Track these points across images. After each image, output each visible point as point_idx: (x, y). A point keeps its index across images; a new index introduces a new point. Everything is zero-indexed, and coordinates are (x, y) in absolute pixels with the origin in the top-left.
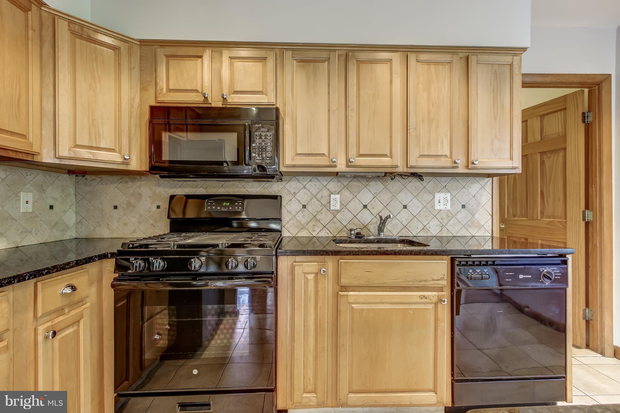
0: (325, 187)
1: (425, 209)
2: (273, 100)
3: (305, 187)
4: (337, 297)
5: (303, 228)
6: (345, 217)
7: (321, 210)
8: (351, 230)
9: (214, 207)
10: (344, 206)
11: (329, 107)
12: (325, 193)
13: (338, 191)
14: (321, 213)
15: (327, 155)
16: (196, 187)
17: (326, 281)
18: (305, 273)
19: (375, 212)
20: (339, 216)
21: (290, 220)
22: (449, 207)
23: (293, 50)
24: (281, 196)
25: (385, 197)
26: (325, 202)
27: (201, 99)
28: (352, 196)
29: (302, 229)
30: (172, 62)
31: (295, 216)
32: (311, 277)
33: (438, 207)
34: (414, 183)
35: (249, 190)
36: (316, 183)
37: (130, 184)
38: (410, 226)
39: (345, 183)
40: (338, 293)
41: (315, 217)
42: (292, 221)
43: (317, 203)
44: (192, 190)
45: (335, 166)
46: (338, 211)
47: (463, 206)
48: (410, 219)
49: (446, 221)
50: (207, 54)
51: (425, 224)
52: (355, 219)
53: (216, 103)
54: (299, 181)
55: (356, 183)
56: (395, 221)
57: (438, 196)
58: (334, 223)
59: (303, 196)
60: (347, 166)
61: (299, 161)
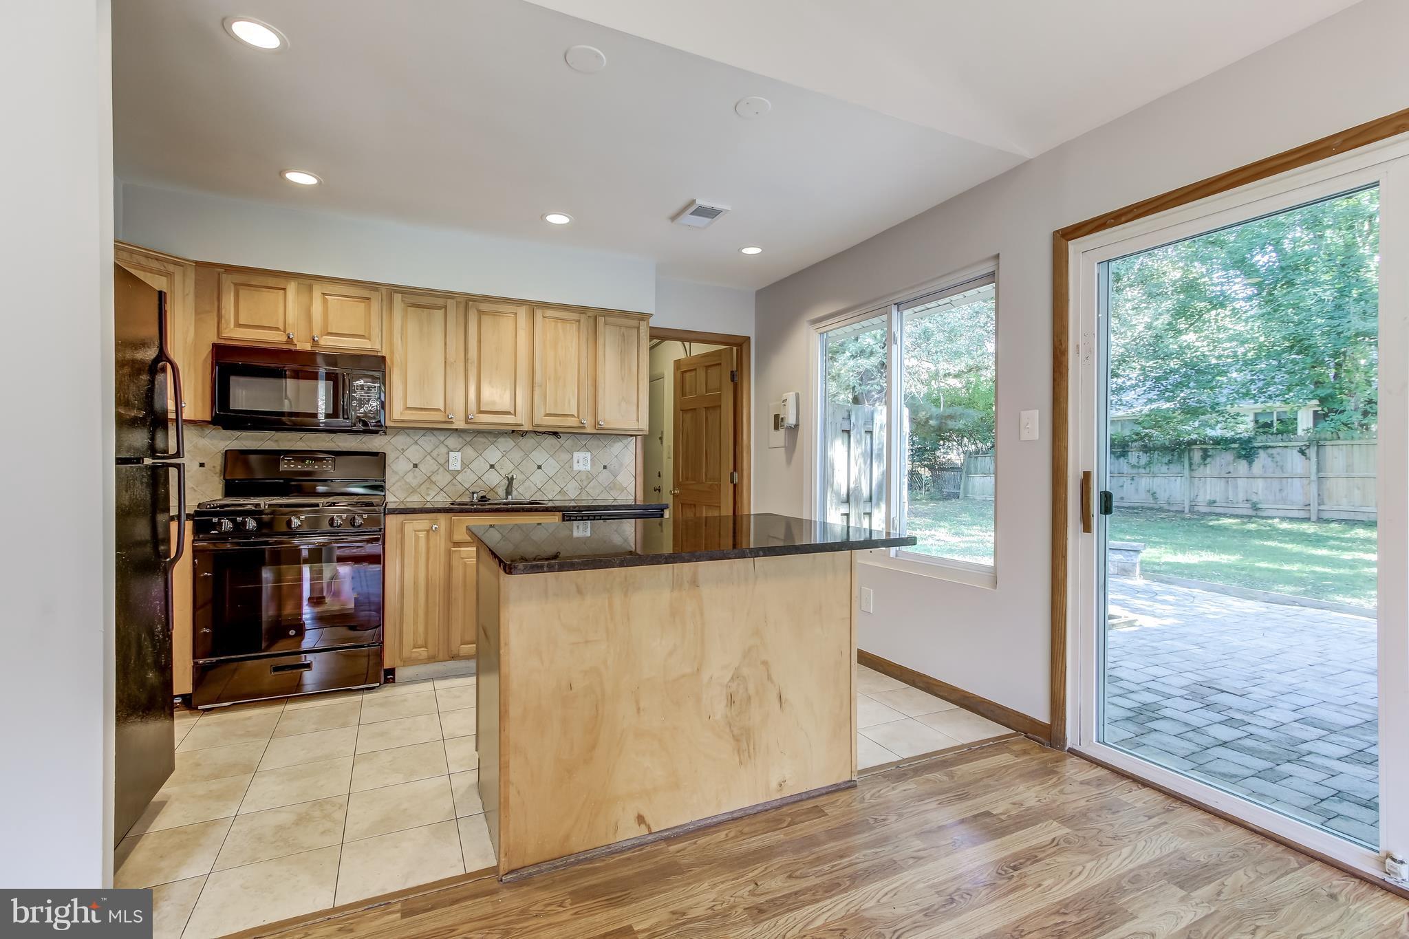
0: (443, 442)
1: (562, 470)
2: (378, 347)
3: (416, 443)
4: (449, 554)
5: (414, 491)
6: (468, 479)
7: (438, 470)
8: (473, 493)
9: (292, 466)
10: (465, 465)
11: (445, 358)
12: (443, 450)
13: (458, 449)
14: (438, 474)
15: (442, 409)
16: (262, 440)
17: (438, 538)
18: (415, 531)
19: (503, 472)
20: (459, 478)
21: (397, 481)
22: (589, 468)
23: (402, 293)
24: (385, 453)
25: (517, 455)
26: (442, 461)
27: (284, 339)
28: (476, 455)
29: (411, 493)
30: (243, 293)
31: (403, 477)
32: (422, 535)
33: (576, 467)
34: (551, 440)
35: (340, 444)
36: (430, 438)
38: (545, 489)
39: (468, 439)
40: (450, 550)
41: (429, 478)
42: (399, 484)
43: (432, 461)
44: (255, 443)
45: (452, 422)
46: (459, 472)
47: (605, 467)
48: (545, 480)
49: (585, 483)
50: (292, 287)
51: (562, 486)
52: (480, 481)
53: (304, 345)
54: (408, 435)
55: (481, 439)
56: (527, 483)
57: (576, 455)
58: (454, 485)
59: (414, 453)
60: (467, 423)
61: (410, 416)
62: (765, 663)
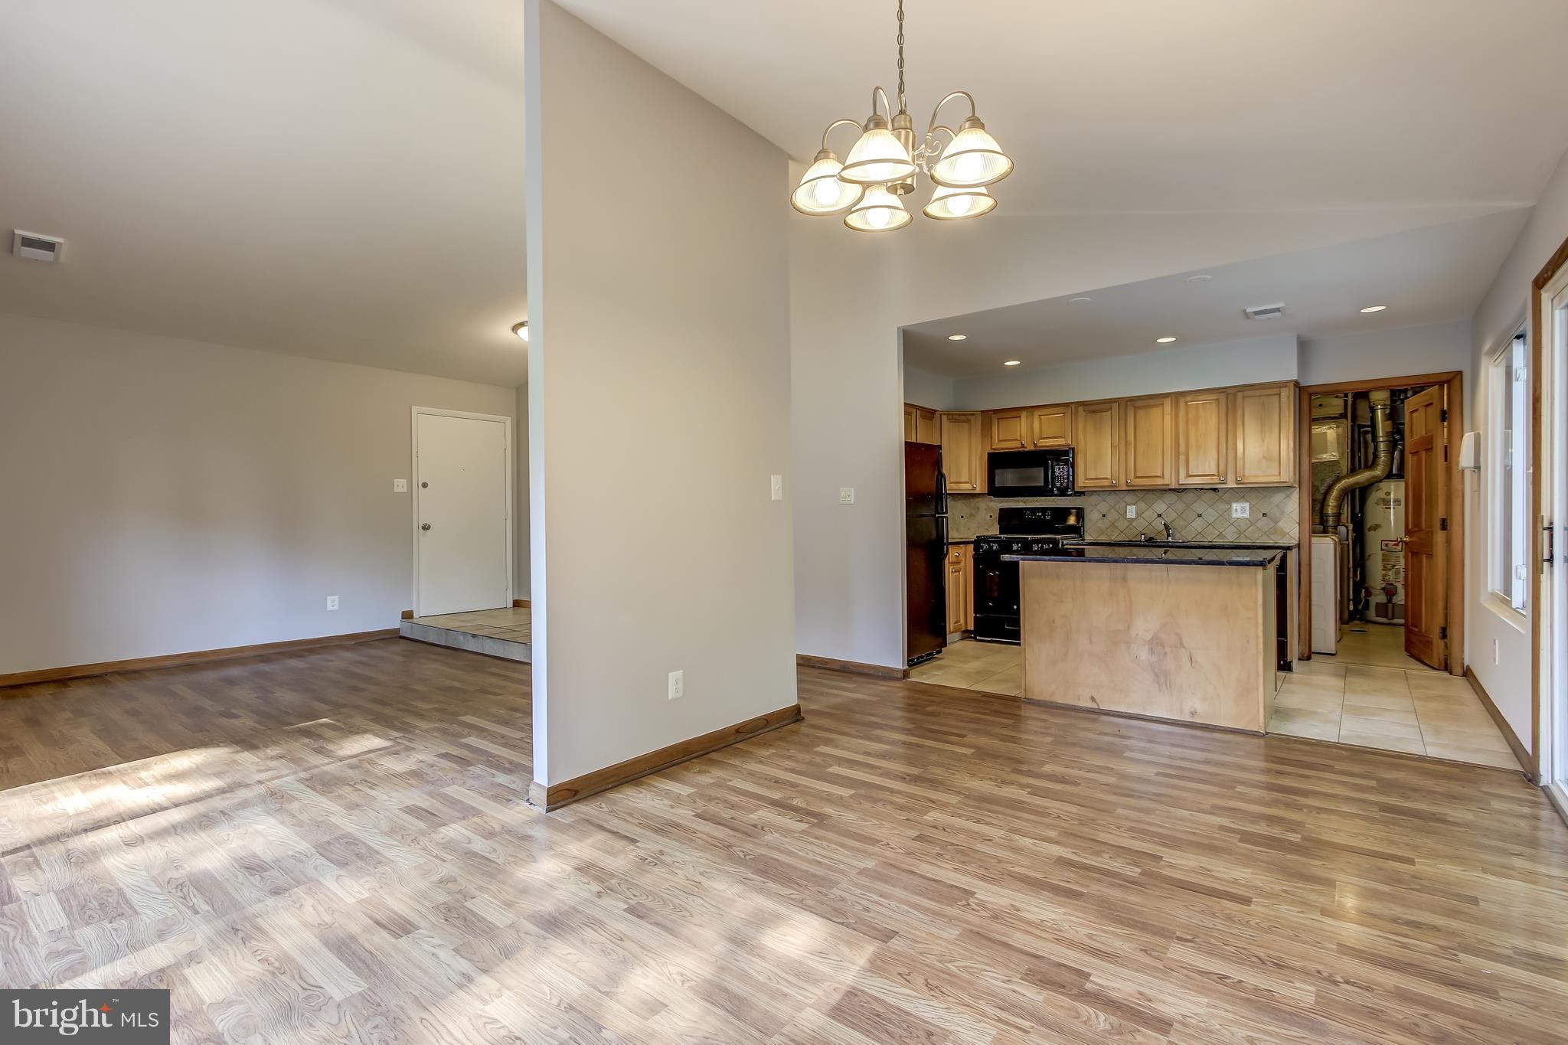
0: (1122, 499)
1: (1221, 518)
2: (1070, 442)
3: (1104, 500)
5: (1104, 531)
6: (1141, 525)
7: (1119, 518)
8: (1143, 534)
9: (1030, 517)
10: (1138, 515)
11: (1112, 443)
12: (1123, 504)
13: (1134, 503)
14: (1119, 521)
15: (1110, 478)
19: (1166, 520)
20: (1134, 524)
22: (1247, 515)
23: (1084, 405)
24: (1081, 508)
25: (1180, 506)
26: (1122, 512)
27: (1020, 445)
28: (1147, 507)
29: (1102, 532)
30: (1001, 422)
31: (1096, 523)
33: (1234, 515)
34: (1213, 494)
35: (1058, 503)
36: (1110, 497)
37: (972, 500)
38: (1206, 533)
39: (1141, 496)
41: (1113, 524)
42: (1093, 526)
43: (1115, 512)
44: (1012, 504)
45: (1117, 486)
46: (1134, 520)
47: (1264, 515)
48: (1205, 526)
49: (1244, 528)
50: (1024, 415)
51: (1221, 531)
52: (1148, 526)
53: (1030, 448)
54: (1099, 495)
55: (1150, 496)
56: (1189, 528)
57: (1234, 506)
58: (1131, 529)
59: (1103, 507)
60: (1127, 485)
61: (1089, 483)
62: (1177, 634)
